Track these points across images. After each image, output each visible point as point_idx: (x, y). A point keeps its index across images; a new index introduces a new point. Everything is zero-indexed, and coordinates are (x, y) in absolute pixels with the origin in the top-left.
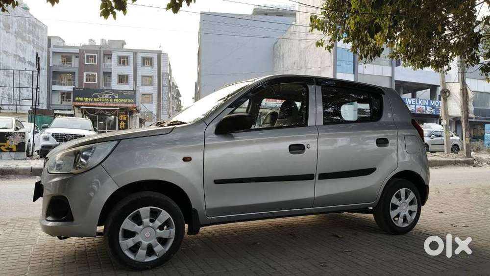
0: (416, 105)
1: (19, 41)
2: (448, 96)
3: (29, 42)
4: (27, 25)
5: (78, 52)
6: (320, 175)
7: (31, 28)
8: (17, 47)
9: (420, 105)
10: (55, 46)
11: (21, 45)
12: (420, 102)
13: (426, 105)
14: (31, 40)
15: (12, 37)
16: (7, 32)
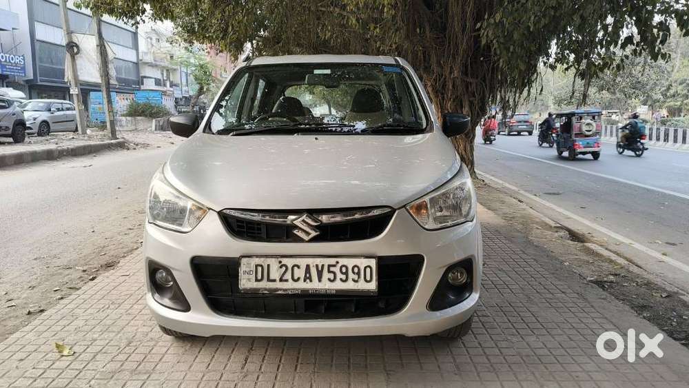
2: (77, 53)
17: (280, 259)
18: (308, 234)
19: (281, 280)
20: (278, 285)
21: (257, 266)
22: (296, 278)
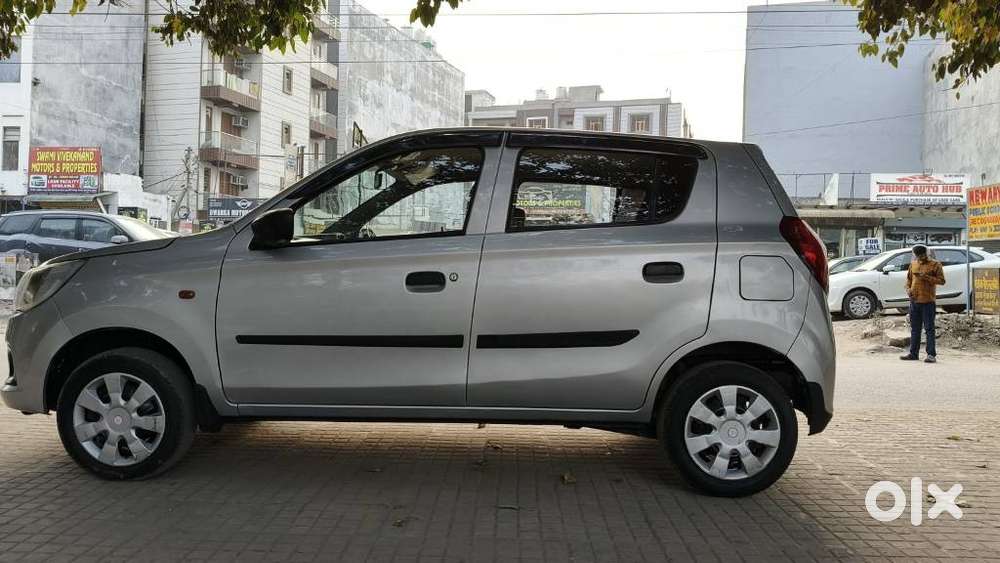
1: (418, 103)
3: (434, 104)
4: (430, 74)
5: (514, 116)
6: (480, 338)
7: (437, 79)
8: (413, 115)
10: (477, 109)
11: (420, 111)
14: (437, 100)
15: (406, 99)
16: (397, 91)
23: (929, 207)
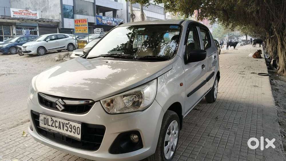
0: (107, 20)
9: (109, 20)
12: (109, 19)
13: (112, 21)
17: (52, 117)
18: (61, 108)
19: (52, 126)
20: (51, 128)
21: (44, 118)
22: (56, 126)
23: (28, 20)
